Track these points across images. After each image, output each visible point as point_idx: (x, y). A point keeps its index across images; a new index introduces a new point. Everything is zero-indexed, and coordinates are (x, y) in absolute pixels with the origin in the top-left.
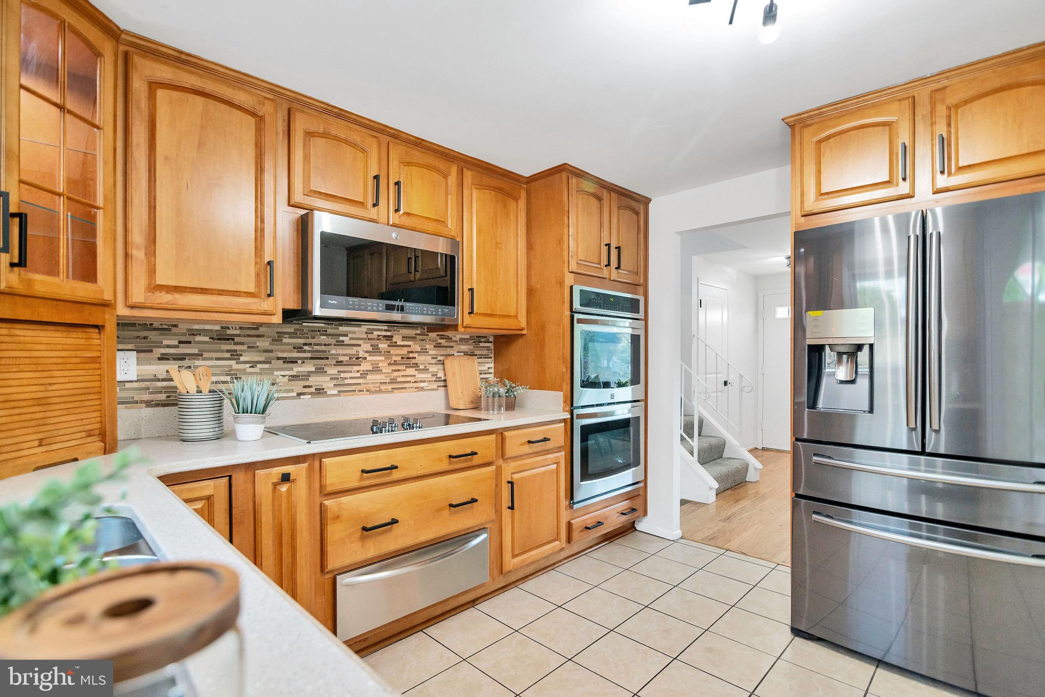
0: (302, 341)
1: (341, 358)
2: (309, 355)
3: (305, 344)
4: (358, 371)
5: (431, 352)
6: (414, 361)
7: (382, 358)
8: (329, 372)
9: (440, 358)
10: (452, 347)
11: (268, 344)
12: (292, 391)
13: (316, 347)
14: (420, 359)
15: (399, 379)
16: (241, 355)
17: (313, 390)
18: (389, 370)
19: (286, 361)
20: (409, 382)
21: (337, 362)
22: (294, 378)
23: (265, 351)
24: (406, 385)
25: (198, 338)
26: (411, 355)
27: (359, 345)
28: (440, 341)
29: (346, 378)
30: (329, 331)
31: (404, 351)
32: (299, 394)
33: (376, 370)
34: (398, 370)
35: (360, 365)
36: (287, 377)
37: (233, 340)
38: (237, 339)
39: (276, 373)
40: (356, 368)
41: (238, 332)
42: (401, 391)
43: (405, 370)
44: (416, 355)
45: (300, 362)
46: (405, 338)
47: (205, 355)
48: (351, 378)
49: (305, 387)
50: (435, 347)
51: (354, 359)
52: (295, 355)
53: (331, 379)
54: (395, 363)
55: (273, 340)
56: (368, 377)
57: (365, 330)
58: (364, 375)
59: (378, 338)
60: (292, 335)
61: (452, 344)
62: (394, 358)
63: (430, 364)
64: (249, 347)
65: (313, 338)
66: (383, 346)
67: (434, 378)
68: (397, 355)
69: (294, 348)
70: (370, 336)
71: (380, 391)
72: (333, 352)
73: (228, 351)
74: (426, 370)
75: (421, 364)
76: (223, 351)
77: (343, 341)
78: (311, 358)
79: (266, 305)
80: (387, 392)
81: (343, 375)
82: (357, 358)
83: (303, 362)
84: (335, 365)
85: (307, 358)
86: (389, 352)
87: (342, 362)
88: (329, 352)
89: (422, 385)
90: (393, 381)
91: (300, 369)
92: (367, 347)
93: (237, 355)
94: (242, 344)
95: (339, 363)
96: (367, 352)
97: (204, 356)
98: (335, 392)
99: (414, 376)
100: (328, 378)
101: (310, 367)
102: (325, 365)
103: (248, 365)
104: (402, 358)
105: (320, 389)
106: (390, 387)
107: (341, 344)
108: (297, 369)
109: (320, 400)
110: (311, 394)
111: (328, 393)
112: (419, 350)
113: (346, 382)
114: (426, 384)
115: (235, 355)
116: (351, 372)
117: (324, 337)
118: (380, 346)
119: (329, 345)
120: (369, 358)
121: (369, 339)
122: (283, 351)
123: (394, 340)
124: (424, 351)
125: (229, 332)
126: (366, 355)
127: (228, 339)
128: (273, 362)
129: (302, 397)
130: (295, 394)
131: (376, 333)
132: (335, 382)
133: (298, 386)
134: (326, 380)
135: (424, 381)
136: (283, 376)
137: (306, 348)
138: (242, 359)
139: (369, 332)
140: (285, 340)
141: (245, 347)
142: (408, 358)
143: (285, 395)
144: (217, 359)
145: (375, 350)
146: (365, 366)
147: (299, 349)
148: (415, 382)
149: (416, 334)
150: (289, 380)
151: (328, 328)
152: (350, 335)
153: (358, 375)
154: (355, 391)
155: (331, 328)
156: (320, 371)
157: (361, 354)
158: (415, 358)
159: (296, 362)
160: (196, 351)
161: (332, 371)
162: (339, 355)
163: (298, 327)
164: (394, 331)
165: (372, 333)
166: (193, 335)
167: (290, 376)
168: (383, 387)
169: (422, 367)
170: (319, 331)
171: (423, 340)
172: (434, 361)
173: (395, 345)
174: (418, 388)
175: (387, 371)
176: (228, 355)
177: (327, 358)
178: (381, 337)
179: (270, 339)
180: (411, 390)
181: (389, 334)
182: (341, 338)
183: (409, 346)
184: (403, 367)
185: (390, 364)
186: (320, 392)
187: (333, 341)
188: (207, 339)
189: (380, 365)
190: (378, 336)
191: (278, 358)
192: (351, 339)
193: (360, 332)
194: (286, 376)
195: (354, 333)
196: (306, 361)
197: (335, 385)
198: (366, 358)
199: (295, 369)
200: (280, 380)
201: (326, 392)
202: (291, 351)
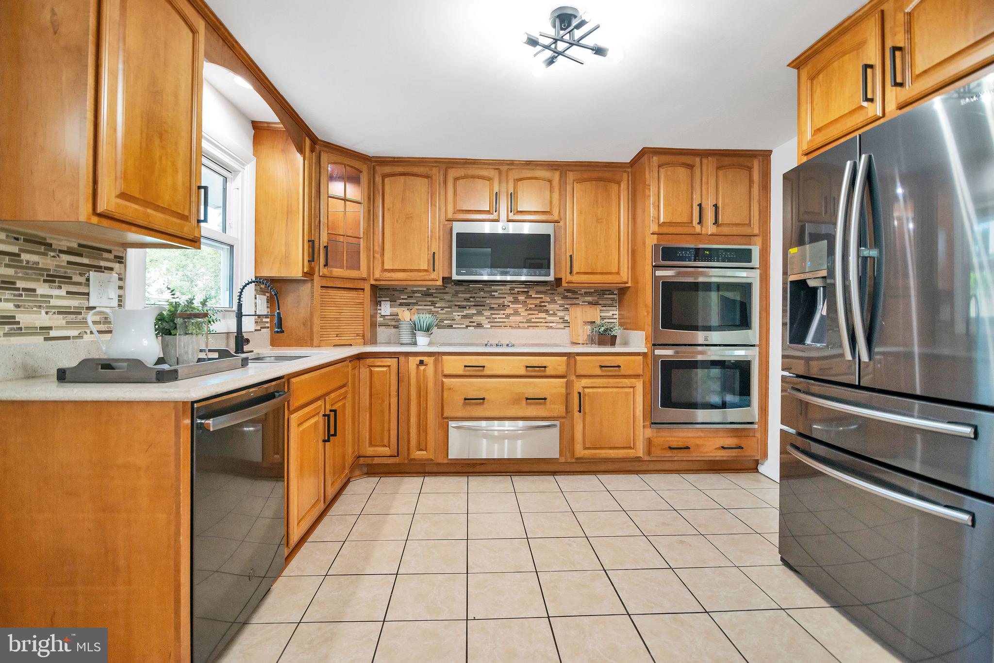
0: (469, 295)
1: (492, 306)
2: (473, 304)
3: (471, 297)
4: (504, 314)
5: (559, 302)
6: (545, 308)
7: (521, 306)
8: (485, 314)
9: (566, 306)
10: (578, 298)
11: (450, 297)
12: (463, 324)
13: (477, 299)
14: (550, 307)
15: (533, 320)
16: (436, 303)
17: (475, 324)
18: (526, 313)
19: (460, 307)
20: (541, 322)
21: (490, 308)
22: (464, 317)
23: (449, 301)
24: (538, 324)
25: (416, 295)
26: (543, 304)
27: (505, 298)
28: (566, 294)
29: (496, 318)
30: (485, 289)
31: (537, 302)
32: (467, 326)
33: (516, 313)
34: (533, 314)
35: (505, 310)
37: (432, 295)
38: (434, 295)
39: (454, 314)
40: (502, 312)
41: (435, 291)
42: (535, 328)
43: (538, 314)
44: (546, 304)
45: (468, 308)
46: (538, 292)
47: (419, 303)
48: (499, 318)
49: (470, 322)
50: (562, 298)
51: (502, 306)
52: (465, 303)
53: (486, 318)
54: (531, 309)
55: (453, 295)
56: (511, 318)
57: (509, 288)
58: (508, 316)
59: (518, 293)
60: (464, 292)
61: (577, 296)
62: (530, 306)
63: (558, 310)
64: (440, 299)
65: (476, 293)
66: (521, 298)
67: (562, 321)
68: (531, 304)
69: (465, 299)
70: (512, 292)
71: (519, 327)
72: (488, 302)
73: (430, 301)
74: (554, 314)
75: (551, 310)
76: (426, 301)
77: (494, 295)
78: (474, 306)
79: (433, 276)
80: (524, 328)
81: (494, 316)
82: (504, 306)
83: (470, 308)
84: (489, 310)
85: (472, 306)
86: (526, 302)
87: (493, 308)
88: (485, 302)
89: (551, 325)
90: (529, 321)
91: (468, 312)
92: (511, 298)
93: (434, 303)
94: (437, 297)
95: (492, 309)
96: (510, 302)
98: (489, 326)
99: (546, 318)
100: (484, 318)
101: (473, 311)
102: (482, 310)
103: (440, 309)
104: (535, 306)
105: (479, 324)
106: (526, 325)
107: (493, 297)
108: (466, 312)
109: (479, 330)
110: (473, 326)
111: (484, 327)
112: (549, 300)
113: (496, 320)
114: (555, 324)
115: (433, 304)
116: (499, 314)
117: (483, 293)
118: (519, 298)
119: (485, 298)
120: (511, 306)
121: (512, 294)
122: (458, 301)
123: (530, 294)
124: (553, 301)
125: (430, 291)
126: (510, 304)
127: (430, 295)
128: (453, 307)
129: (469, 328)
130: (464, 326)
131: (516, 290)
132: (489, 320)
133: (466, 322)
135: (554, 322)
136: (458, 315)
137: (472, 299)
138: (437, 305)
139: (512, 289)
140: (459, 295)
141: (438, 299)
142: (541, 306)
143: (459, 326)
144: (425, 305)
145: (516, 301)
146: (508, 311)
147: (467, 300)
148: (546, 322)
149: (546, 290)
150: (462, 318)
152: (498, 292)
153: (504, 316)
154: (501, 326)
155: (488, 287)
156: (479, 313)
157: (506, 303)
158: (546, 306)
159: (466, 308)
160: (415, 301)
161: (487, 313)
162: (492, 304)
163: (467, 287)
164: (529, 288)
165: (514, 290)
166: (414, 293)
167: (462, 315)
168: (521, 325)
169: (551, 312)
170: (479, 289)
171: (553, 294)
172: (561, 308)
173: (530, 297)
174: (548, 326)
175: (524, 314)
176: (430, 303)
177: (484, 306)
178: (520, 292)
179: (451, 295)
180: (543, 328)
181: (526, 290)
182: (493, 294)
183: (542, 298)
184: (537, 312)
185: (526, 310)
186: (479, 325)
187: (488, 295)
188: (420, 295)
189: (520, 310)
190: (518, 291)
191: (456, 305)
192: (499, 294)
193: (505, 289)
194: (460, 315)
195: (502, 290)
196: (472, 307)
197: (488, 322)
198: (509, 306)
199: (465, 312)
200: (456, 317)
201: (483, 326)
202: (463, 302)
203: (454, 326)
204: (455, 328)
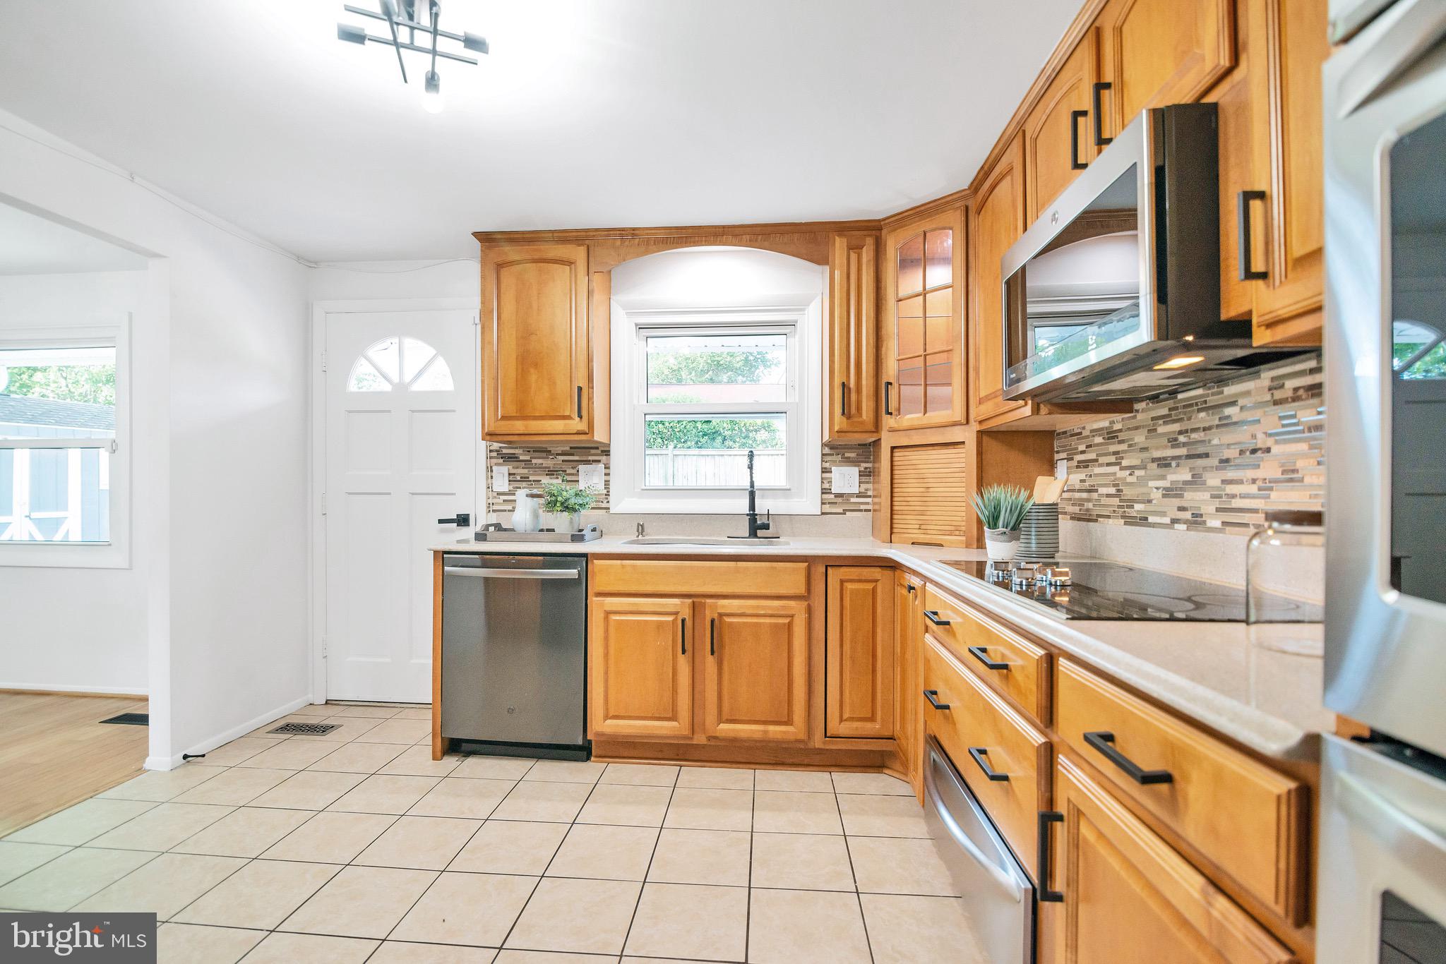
0: (1176, 427)
1: (1226, 454)
2: (1185, 451)
3: (1180, 433)
4: (1254, 481)
7: (1303, 447)
8: (1210, 482)
11: (1144, 439)
12: (1163, 514)
13: (1193, 436)
16: (1124, 458)
17: (1189, 515)
19: (1161, 463)
21: (1222, 461)
22: (1169, 492)
23: (1142, 450)
27: (1259, 421)
29: (1234, 496)
30: (1210, 401)
32: (1174, 521)
33: (1288, 476)
35: (1258, 467)
36: (1160, 491)
38: (1120, 436)
39: (1152, 484)
40: (1250, 474)
41: (1120, 426)
45: (1174, 464)
47: (1100, 460)
48: (1241, 496)
49: (1179, 509)
51: (1248, 453)
52: (1169, 452)
53: (1213, 497)
55: (1149, 431)
56: (1273, 495)
57: (1267, 383)
58: (1265, 489)
59: (1296, 396)
60: (1167, 419)
64: (1130, 445)
66: (1305, 414)
69: (1170, 440)
70: (1278, 395)
72: (1215, 442)
73: (1113, 454)
76: (1109, 454)
77: (1232, 417)
78: (1189, 457)
81: (1230, 489)
82: (1254, 451)
83: (1178, 465)
84: (1217, 468)
85: (1182, 458)
87: (1227, 461)
91: (1175, 477)
92: (1270, 421)
93: (1121, 458)
94: (1124, 441)
95: (1225, 464)
96: (1271, 434)
97: (1100, 462)
98: (1219, 524)
100: (1207, 495)
101: (1185, 474)
102: (1204, 469)
103: (1128, 473)
105: (1197, 516)
107: (1226, 424)
109: (1197, 535)
110: (1186, 522)
111: (1208, 524)
113: (1234, 503)
116: (1240, 482)
117: (1202, 415)
118: (1300, 415)
119: (1210, 428)
120: (1274, 449)
121: (1276, 403)
122: (1158, 448)
125: (1115, 427)
126: (1271, 442)
127: (1114, 437)
128: (1148, 466)
129: (1176, 526)
130: (1167, 520)
131: (1290, 384)
132: (1217, 503)
133: (1172, 508)
134: (1205, 498)
136: (1157, 488)
137: (1182, 439)
138: (1125, 463)
139: (1277, 385)
140: (1159, 430)
141: (1126, 446)
143: (1159, 520)
144: (1107, 465)
146: (1268, 470)
147: (1174, 442)
150: (1164, 496)
151: (1208, 395)
152: (1241, 402)
153: (1253, 489)
155: (1213, 394)
156: (1198, 480)
157: (1261, 442)
159: (1169, 465)
161: (1213, 480)
162: (1224, 446)
163: (1171, 403)
165: (1282, 386)
167: (1165, 489)
176: (1114, 459)
177: (1207, 455)
178: (1301, 392)
179: (1146, 431)
182: (1228, 411)
186: (1196, 521)
188: (1101, 440)
189: (1300, 464)
190: (1296, 390)
191: (1154, 460)
192: (1243, 409)
194: (1160, 488)
195: (1248, 395)
196: (1182, 462)
197: (1218, 510)
198: (1268, 450)
199: (1171, 477)
200: (1156, 495)
201: (1204, 522)
202: (1166, 447)
203: (1151, 519)
204: (1153, 525)
